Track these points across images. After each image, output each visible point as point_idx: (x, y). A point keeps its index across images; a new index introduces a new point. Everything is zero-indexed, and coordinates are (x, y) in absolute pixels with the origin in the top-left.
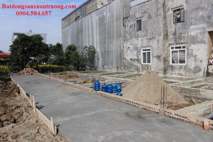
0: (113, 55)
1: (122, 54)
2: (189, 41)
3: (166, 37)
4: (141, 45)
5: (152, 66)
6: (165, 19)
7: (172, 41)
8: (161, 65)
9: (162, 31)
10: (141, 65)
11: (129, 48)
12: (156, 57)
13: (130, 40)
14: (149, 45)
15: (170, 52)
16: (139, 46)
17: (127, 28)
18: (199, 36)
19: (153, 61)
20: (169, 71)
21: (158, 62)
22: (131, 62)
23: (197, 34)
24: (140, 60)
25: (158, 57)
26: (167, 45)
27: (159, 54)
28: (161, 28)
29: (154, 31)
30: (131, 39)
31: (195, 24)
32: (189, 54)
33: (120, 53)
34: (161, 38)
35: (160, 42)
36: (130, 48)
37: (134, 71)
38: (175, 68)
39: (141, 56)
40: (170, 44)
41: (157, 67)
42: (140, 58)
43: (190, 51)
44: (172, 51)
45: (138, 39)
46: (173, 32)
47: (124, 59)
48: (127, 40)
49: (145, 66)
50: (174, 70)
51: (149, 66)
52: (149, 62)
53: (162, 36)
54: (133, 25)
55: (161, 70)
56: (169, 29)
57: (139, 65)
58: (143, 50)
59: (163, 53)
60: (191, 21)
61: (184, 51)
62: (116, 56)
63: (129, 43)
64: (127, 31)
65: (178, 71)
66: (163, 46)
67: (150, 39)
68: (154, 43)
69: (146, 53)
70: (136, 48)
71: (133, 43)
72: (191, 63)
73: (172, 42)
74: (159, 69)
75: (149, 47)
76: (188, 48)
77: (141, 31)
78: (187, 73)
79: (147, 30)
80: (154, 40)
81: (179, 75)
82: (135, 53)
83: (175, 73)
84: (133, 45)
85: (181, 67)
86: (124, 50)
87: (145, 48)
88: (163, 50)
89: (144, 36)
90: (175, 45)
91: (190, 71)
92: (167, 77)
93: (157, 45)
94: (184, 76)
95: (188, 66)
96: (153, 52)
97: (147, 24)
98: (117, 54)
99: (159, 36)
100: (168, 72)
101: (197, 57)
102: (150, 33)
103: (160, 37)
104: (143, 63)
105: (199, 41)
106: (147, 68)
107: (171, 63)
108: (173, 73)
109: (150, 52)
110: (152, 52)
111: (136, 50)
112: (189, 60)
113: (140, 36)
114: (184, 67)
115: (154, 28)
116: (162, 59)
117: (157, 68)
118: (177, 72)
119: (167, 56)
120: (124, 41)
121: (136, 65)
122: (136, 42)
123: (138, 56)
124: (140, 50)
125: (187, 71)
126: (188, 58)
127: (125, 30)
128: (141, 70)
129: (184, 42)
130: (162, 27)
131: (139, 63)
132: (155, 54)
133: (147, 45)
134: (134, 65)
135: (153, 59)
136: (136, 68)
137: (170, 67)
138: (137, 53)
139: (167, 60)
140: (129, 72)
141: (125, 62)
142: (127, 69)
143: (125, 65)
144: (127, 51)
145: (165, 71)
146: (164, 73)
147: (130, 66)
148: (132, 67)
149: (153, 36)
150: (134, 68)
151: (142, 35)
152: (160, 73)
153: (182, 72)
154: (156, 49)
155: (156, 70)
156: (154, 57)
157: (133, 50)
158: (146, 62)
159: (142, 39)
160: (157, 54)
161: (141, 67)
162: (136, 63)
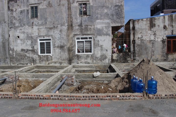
2: (95, 33)
3: (70, 28)
4: (37, 34)
5: (53, 57)
6: (69, 11)
7: (78, 32)
8: (66, 55)
9: (65, 21)
10: (37, 56)
11: (18, 37)
12: (58, 47)
13: (20, 28)
14: (49, 34)
15: (75, 42)
16: (34, 35)
17: (14, 14)
18: (104, 30)
19: (55, 51)
20: (75, 60)
21: (61, 52)
22: (22, 53)
23: (103, 28)
24: (36, 51)
25: (62, 47)
26: (71, 36)
27: (62, 44)
29: (56, 20)
30: (22, 27)
31: (101, 19)
32: (96, 45)
34: (65, 28)
35: (63, 32)
36: (20, 38)
37: (28, 63)
38: (82, 58)
39: (38, 46)
40: (75, 35)
41: (59, 57)
42: (35, 48)
43: (96, 41)
44: (78, 42)
45: (33, 28)
46: (79, 23)
47: (11, 50)
48: (16, 28)
49: (43, 57)
50: (80, 59)
51: (50, 57)
52: (50, 53)
53: (65, 26)
54: (26, 11)
55: (65, 60)
56: (74, 20)
57: (35, 57)
58: (40, 40)
60: (97, 16)
61: (91, 41)
63: (18, 31)
64: (14, 17)
65: (85, 60)
66: (67, 36)
67: (51, 29)
68: (55, 33)
69: (44, 43)
70: (30, 37)
71: (26, 31)
72: (97, 52)
73: (78, 33)
74: (62, 59)
75: (49, 36)
76: (95, 39)
77: (38, 19)
78: (94, 61)
79: (46, 19)
80: (56, 30)
81: (85, 64)
82: (29, 42)
83: (81, 62)
84: (25, 34)
85: (88, 56)
86: (10, 40)
87: (44, 37)
88: (67, 40)
89: (42, 25)
90: (81, 36)
91: (97, 59)
92: (75, 66)
93: (60, 34)
94: (91, 64)
95: (95, 55)
96: (55, 42)
97: (46, 11)
99: (62, 26)
100: (73, 61)
101: (103, 47)
102: (51, 22)
103: (64, 27)
104: (41, 54)
105: (104, 34)
106: (47, 58)
107: (76, 53)
108: (79, 62)
109: (50, 42)
110: (53, 42)
111: (29, 40)
112: (95, 50)
113: (35, 24)
114: (90, 56)
115: (55, 17)
116: (66, 49)
118: (83, 61)
119: (72, 46)
120: (11, 28)
122: (30, 31)
123: (33, 47)
124: (37, 39)
125: (94, 60)
126: (94, 48)
127: (11, 15)
128: (38, 61)
129: (90, 33)
130: (66, 18)
131: (35, 54)
132: (57, 44)
133: (46, 34)
134: (27, 57)
135: (54, 50)
136: (30, 60)
137: (76, 57)
138: (31, 43)
139: (72, 50)
140: (19, 65)
141: (12, 54)
142: (15, 62)
143: (13, 57)
144: (14, 40)
145: (70, 61)
146: (69, 63)
147: (22, 58)
148: (24, 59)
149: (54, 25)
150: (27, 60)
151: (39, 24)
152: (64, 63)
153: (89, 60)
154: (58, 39)
155: (58, 60)
156: (55, 47)
157: (25, 39)
158: (45, 53)
159: (39, 28)
160: (59, 44)
161: (38, 58)
162: (31, 54)
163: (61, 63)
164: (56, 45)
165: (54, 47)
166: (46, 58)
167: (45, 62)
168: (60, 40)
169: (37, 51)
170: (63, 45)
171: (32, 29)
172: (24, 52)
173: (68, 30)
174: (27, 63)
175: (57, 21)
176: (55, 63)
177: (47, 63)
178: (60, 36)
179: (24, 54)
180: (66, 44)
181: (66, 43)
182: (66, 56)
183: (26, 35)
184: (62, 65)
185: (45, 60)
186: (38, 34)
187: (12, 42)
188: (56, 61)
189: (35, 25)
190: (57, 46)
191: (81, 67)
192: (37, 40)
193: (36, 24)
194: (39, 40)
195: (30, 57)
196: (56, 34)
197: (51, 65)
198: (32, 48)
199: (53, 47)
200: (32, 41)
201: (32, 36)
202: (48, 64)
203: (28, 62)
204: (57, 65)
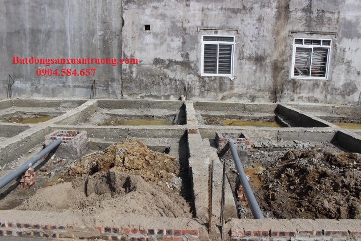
0: (65, 46)
1: (115, 43)
2: (339, 31)
4: (199, 24)
5: (236, 82)
7: (300, 24)
8: (266, 79)
10: (196, 78)
11: (147, 27)
12: (250, 58)
13: (152, 5)
14: (229, 25)
15: (291, 49)
16: (190, 25)
19: (241, 68)
20: (287, 93)
21: (255, 72)
22: (157, 69)
23: (358, 19)
24: (192, 65)
25: (258, 60)
26: (284, 33)
27: (260, 53)
30: (159, 1)
32: (337, 58)
33: (106, 42)
34: (271, 12)
35: (265, 22)
37: (169, 96)
38: (302, 87)
39: (199, 52)
40: (293, 32)
41: (251, 83)
42: (192, 57)
43: (338, 51)
44: (298, 49)
45: (188, 5)
46: (305, 5)
48: (142, 3)
49: (212, 81)
50: (298, 91)
51: (228, 82)
52: (229, 71)
53: (272, 9)
55: (263, 91)
57: (190, 79)
58: (206, 38)
59: (272, 52)
61: (326, 50)
62: (84, 48)
65: (308, 93)
66: (273, 34)
67: (235, 11)
68: (246, 23)
69: (216, 45)
70: (180, 30)
71: (169, 13)
72: (338, 77)
73: (300, 27)
74: (258, 88)
75: (230, 30)
76: (336, 45)
78: (329, 97)
80: (248, 15)
81: (309, 101)
82: (177, 42)
84: (167, 20)
85: (316, 84)
86: (124, 33)
87: (216, 32)
88: (273, 43)
90: (305, 35)
91: (334, 92)
93: (256, 28)
94: (322, 102)
95: (331, 83)
96: (243, 46)
98: (90, 44)
99: (263, 6)
101: (352, 65)
103: (268, 10)
105: (359, 34)
106: (221, 85)
107: (292, 75)
108: (296, 97)
109: (230, 46)
110: (237, 45)
111: (177, 36)
112: (335, 70)
114: (322, 84)
116: (269, 65)
117: (253, 85)
118: (304, 94)
119: (284, 58)
121: (178, 77)
123: (187, 54)
124: (197, 36)
125: (329, 93)
126: (333, 65)
128: (197, 91)
129: (328, 31)
131: (189, 74)
132: (248, 52)
133: (222, 25)
134: (168, 80)
135: (241, 64)
136: (176, 86)
137: (291, 84)
138: (181, 45)
139: (282, 68)
141: (128, 70)
142: (136, 90)
143: (131, 77)
144: (137, 34)
145: (275, 93)
146: (272, 98)
147: (154, 81)
148: (161, 84)
149: (244, 4)
150: (168, 86)
152: (259, 99)
153: (318, 94)
154: (251, 39)
155: (248, 91)
156: (243, 58)
157: (167, 34)
158: (216, 70)
160: (254, 53)
161: (197, 84)
162: (178, 73)
163: (253, 98)
164: (246, 54)
165: (241, 58)
166: (218, 84)
167: (215, 94)
168: (255, 41)
169: (195, 65)
170: (262, 55)
171: (187, 8)
172: (161, 67)
173: (276, 20)
174: (166, 94)
176: (240, 96)
177: (220, 96)
178: (256, 31)
179: (162, 72)
180: (269, 51)
181: (270, 51)
182: (267, 82)
183: (168, 24)
184: (256, 103)
185: (215, 89)
186: (202, 24)
187: (130, 41)
188: (241, 93)
190: (248, 55)
192: (199, 38)
194: (202, 38)
195: (175, 80)
196: (249, 26)
197: (228, 101)
198: (182, 56)
199: (236, 58)
200: (184, 39)
201: (184, 26)
202: (223, 99)
203: (171, 91)
204: (245, 101)
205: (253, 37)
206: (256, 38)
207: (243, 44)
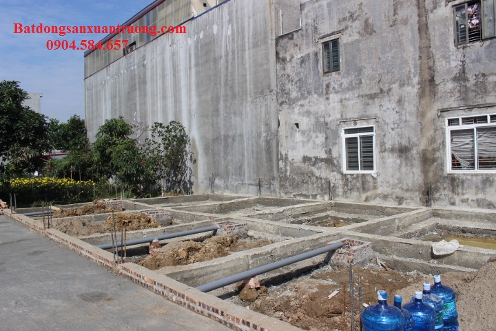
0: (243, 149)
1: (274, 145)
3: (427, 89)
4: (339, 116)
5: (379, 179)
6: (423, 33)
7: (453, 99)
8: (414, 175)
9: (413, 71)
10: (339, 176)
11: (297, 125)
12: (392, 150)
13: (299, 103)
14: (367, 114)
15: (444, 134)
16: (331, 118)
17: (289, 66)
19: (384, 163)
20: (444, 193)
21: (400, 166)
22: (306, 167)
24: (335, 162)
25: (403, 151)
26: (432, 113)
27: (404, 142)
28: (411, 62)
29: (386, 71)
30: (305, 98)
33: (268, 142)
34: (412, 90)
35: (406, 104)
36: (302, 127)
37: (316, 195)
38: (465, 185)
39: (340, 147)
40: (443, 111)
41: (396, 181)
42: (335, 154)
44: (452, 132)
45: (328, 99)
46: (456, 72)
47: (282, 159)
48: (292, 103)
49: (354, 179)
50: (460, 190)
51: (371, 180)
52: (371, 167)
53: (413, 86)
54: (312, 57)
55: (412, 190)
56: (437, 64)
57: (334, 177)
58: (347, 131)
59: (418, 140)
62: (255, 149)
63: (296, 110)
64: (289, 76)
65: (476, 194)
66: (417, 117)
67: (372, 97)
68: (385, 108)
69: (357, 138)
70: (322, 126)
71: (312, 109)
73: (452, 102)
74: (405, 187)
75: (368, 119)
77: (339, 74)
79: (359, 71)
80: (387, 99)
82: (321, 139)
83: (463, 201)
84: (311, 116)
86: (280, 133)
87: (355, 124)
88: (419, 129)
89: (350, 88)
90: (462, 112)
92: (440, 212)
93: (397, 112)
96: (384, 136)
97: (358, 50)
98: (258, 145)
99: (402, 85)
100: (437, 195)
102: (372, 78)
103: (408, 89)
104: (347, 170)
106: (363, 183)
107: (448, 168)
108: (457, 199)
109: (371, 137)
110: (378, 135)
111: (320, 132)
113: (334, 88)
115: (383, 63)
116: (416, 156)
117: (400, 183)
119: (435, 146)
120: (281, 104)
121: (324, 175)
122: (323, 108)
123: (330, 150)
124: (338, 130)
127: (282, 72)
128: (341, 190)
130: (415, 59)
131: (333, 171)
132: (390, 143)
133: (360, 114)
134: (314, 178)
135: (383, 158)
136: (322, 185)
137: (447, 181)
138: (324, 141)
139: (434, 160)
140: (298, 198)
141: (284, 169)
142: (290, 189)
143: (286, 176)
144: (289, 133)
145: (428, 194)
146: (424, 200)
147: (303, 180)
148: (309, 182)
149: (381, 87)
150: (315, 185)
151: (343, 86)
152: (408, 201)
153: (492, 195)
154: (393, 126)
155: (394, 190)
156: (385, 151)
157: (312, 131)
158: (358, 167)
159: (343, 98)
160: (397, 142)
161: (341, 182)
162: (323, 171)
163: (400, 200)
164: (388, 146)
165: (382, 150)
166: (361, 182)
167: (358, 194)
168: (397, 128)
169: (338, 161)
170: (407, 145)
171: (327, 102)
172: (308, 165)
173: (420, 98)
174: (314, 193)
175: (388, 72)
176: (385, 197)
177: (364, 196)
178: (397, 117)
179: (310, 170)
180: (414, 139)
181: (416, 139)
182: (415, 179)
183: (313, 120)
184: (403, 206)
185: (358, 188)
186: (342, 116)
187: (284, 139)
188: (386, 194)
189: (333, 91)
190: (391, 147)
191: (459, 216)
192: (339, 131)
193: (336, 87)
194: (343, 131)
195: (321, 179)
196: (388, 111)
197: (372, 203)
199: (378, 152)
200: (326, 134)
201: (326, 121)
202: (367, 200)
203: (317, 190)
204: (390, 203)
205: (394, 124)
206: (398, 125)
207: (383, 134)
